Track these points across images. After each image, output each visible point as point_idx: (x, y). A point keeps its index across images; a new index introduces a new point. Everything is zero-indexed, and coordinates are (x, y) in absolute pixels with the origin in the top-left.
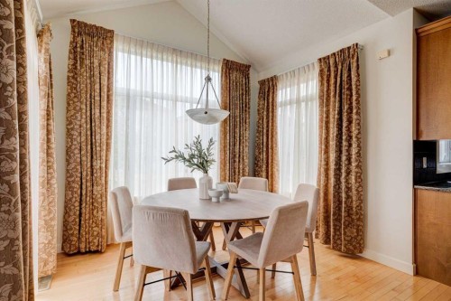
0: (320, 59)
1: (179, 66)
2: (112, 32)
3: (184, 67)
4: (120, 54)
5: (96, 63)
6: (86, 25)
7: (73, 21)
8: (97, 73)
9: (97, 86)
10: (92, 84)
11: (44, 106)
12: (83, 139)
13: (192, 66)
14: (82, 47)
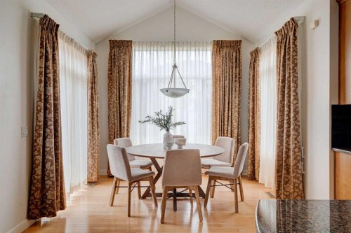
0: (276, 33)
1: (177, 52)
2: (131, 41)
3: (181, 52)
4: (137, 53)
5: (122, 64)
6: (116, 41)
7: (110, 41)
8: (122, 69)
9: (122, 77)
10: (120, 76)
11: (90, 94)
12: (115, 109)
13: (187, 50)
14: (114, 56)
